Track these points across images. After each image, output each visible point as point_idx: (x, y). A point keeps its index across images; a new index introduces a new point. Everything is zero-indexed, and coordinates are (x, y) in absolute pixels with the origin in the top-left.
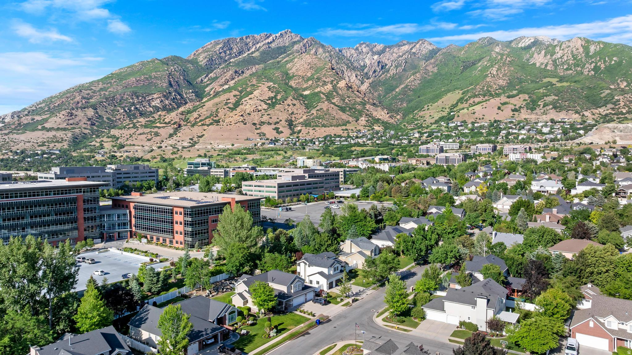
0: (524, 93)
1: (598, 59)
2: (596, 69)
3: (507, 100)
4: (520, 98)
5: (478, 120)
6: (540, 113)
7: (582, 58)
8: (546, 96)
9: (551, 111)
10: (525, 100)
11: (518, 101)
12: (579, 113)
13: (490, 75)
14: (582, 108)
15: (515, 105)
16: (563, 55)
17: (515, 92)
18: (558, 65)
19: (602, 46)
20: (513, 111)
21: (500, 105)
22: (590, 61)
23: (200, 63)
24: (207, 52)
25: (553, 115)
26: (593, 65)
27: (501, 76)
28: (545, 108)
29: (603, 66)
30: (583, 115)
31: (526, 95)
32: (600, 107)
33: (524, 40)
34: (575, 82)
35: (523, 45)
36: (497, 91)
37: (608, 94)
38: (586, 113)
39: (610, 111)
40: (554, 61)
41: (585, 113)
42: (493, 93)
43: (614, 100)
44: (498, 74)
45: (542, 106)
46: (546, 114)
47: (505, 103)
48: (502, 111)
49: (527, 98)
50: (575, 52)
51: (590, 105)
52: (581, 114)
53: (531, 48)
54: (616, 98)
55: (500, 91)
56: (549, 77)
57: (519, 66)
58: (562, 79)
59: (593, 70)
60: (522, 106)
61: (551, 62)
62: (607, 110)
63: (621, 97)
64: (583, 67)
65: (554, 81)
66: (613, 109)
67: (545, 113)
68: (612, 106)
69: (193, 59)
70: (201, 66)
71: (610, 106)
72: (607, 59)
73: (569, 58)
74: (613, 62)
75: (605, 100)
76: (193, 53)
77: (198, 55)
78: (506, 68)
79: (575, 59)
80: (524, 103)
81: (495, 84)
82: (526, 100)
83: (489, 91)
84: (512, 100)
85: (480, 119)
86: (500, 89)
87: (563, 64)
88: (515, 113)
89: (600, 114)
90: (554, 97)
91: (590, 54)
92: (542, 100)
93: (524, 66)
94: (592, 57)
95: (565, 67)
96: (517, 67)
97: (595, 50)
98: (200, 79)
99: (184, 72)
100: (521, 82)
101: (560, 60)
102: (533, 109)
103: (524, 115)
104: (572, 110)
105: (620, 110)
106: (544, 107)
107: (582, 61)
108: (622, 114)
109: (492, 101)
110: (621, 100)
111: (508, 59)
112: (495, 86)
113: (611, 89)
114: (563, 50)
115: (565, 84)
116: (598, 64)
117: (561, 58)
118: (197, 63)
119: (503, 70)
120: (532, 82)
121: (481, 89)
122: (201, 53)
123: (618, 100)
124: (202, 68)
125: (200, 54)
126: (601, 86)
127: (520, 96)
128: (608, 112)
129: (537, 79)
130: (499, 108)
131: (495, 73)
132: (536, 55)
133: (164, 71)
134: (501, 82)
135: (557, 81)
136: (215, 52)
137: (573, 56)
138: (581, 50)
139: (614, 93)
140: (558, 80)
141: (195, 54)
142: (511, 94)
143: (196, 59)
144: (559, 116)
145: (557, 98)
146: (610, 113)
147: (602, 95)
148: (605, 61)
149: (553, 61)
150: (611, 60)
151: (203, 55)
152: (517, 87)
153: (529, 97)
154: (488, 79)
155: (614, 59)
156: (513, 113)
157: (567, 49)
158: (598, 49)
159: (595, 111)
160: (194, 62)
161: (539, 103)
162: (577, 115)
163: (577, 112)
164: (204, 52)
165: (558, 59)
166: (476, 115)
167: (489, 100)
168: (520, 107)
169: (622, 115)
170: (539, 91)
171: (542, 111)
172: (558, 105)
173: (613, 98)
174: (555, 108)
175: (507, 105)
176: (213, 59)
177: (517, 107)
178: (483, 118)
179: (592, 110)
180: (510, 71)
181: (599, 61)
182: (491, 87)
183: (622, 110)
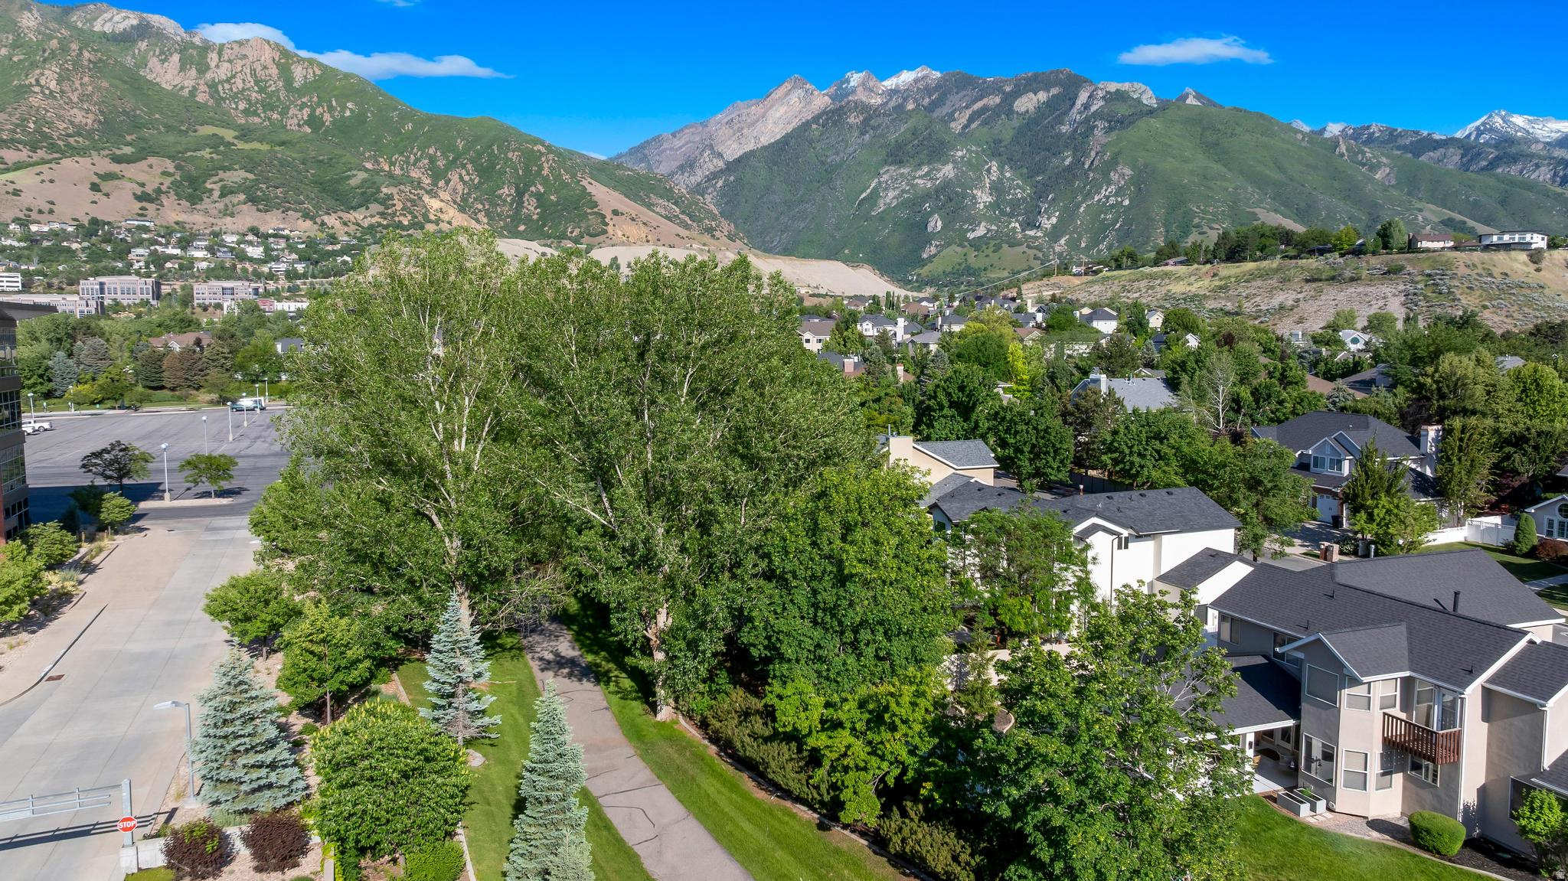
0: (156, 154)
1: (315, 99)
2: (314, 121)
3: (115, 168)
4: (151, 167)
5: (34, 215)
6: (216, 212)
7: (278, 90)
8: (225, 169)
9: (244, 207)
10: (165, 174)
11: (151, 172)
12: (313, 219)
13: (37, 89)
14: (318, 207)
15: (143, 185)
16: (234, 76)
17: (128, 150)
18: (224, 99)
19: (318, 72)
20: (139, 198)
21: (97, 180)
22: (299, 102)
25: (249, 216)
26: (306, 112)
27: (75, 100)
28: (227, 200)
29: (327, 117)
30: (323, 224)
31: (168, 161)
32: (355, 209)
34: (282, 143)
36: (71, 140)
37: (364, 181)
38: (331, 220)
39: (377, 219)
40: (213, 86)
41: (326, 218)
42: (61, 143)
43: (382, 195)
44: (62, 92)
45: (217, 194)
46: (232, 215)
47: (109, 177)
48: (107, 195)
49: (172, 170)
50: (260, 73)
51: (331, 202)
52: (318, 220)
53: (135, 42)
54: (385, 190)
55: (80, 139)
56: (212, 124)
57: (125, 82)
58: (245, 134)
59: (307, 123)
60: (164, 188)
61: (203, 88)
62: (372, 216)
63: (394, 191)
64: (284, 113)
65: (229, 135)
66: (382, 214)
67: (227, 212)
68: (381, 209)
71: (375, 207)
72: (334, 103)
73: (248, 85)
74: (348, 113)
75: (363, 194)
78: (86, 79)
79: (262, 90)
80: (168, 181)
81: (60, 117)
82: (170, 175)
83: (46, 137)
84: (130, 170)
85: (40, 212)
86: (79, 134)
87: (235, 97)
88: (144, 204)
89: (358, 225)
90: (243, 174)
91: (296, 85)
92: (215, 179)
93: (138, 86)
94: (301, 92)
95: (242, 106)
96: (118, 83)
97: (305, 77)
100: (136, 125)
101: (227, 86)
102: (194, 199)
103: (173, 212)
104: (296, 211)
105: (397, 219)
106: (222, 195)
107: (279, 99)
108: (404, 228)
109: (66, 162)
110: (396, 197)
111: (86, 54)
112: (62, 126)
113: (367, 170)
114: (230, 61)
115: (256, 145)
116: (317, 113)
117: (228, 81)
119: (77, 84)
120: (169, 128)
121: (17, 126)
123: (390, 197)
126: (344, 160)
127: (151, 160)
128: (373, 220)
129: (182, 122)
130: (95, 188)
131: (53, 85)
132: (153, 62)
134: (79, 116)
135: (236, 138)
137: (257, 83)
138: (274, 71)
139: (377, 179)
140: (237, 133)
142: (118, 152)
144: (266, 222)
145: (251, 176)
146: (379, 225)
147: (353, 182)
148: (331, 109)
149: (209, 87)
150: (344, 108)
152: (128, 138)
153: (177, 168)
154: (34, 101)
155: (350, 105)
156: (140, 205)
157: (240, 63)
158: (310, 77)
159: (346, 216)
161: (209, 186)
162: (309, 223)
163: (306, 216)
165: (221, 82)
166: (26, 199)
167: (57, 161)
168: (158, 191)
169: (403, 230)
170: (199, 154)
171: (220, 206)
172: (259, 193)
173: (379, 191)
174: (253, 200)
175: (116, 182)
177: (149, 189)
178: (51, 212)
179: (340, 214)
180: (99, 89)
181: (319, 104)
182: (50, 125)
183: (401, 218)
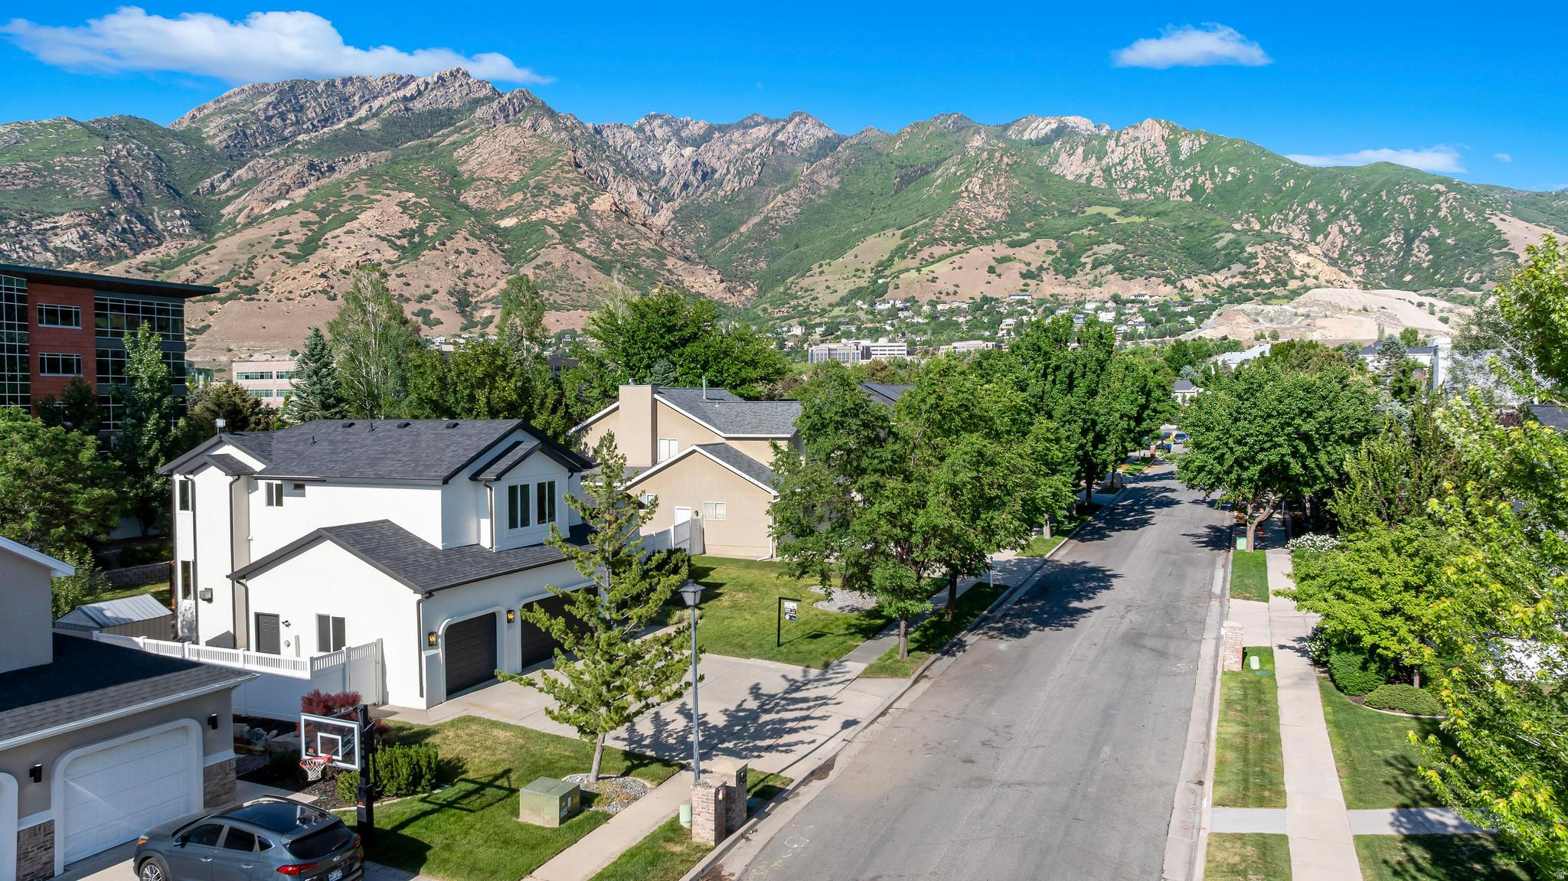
0: (1046, 236)
1: (1199, 169)
2: (1196, 190)
3: (1010, 252)
4: (1038, 248)
5: (943, 297)
6: (1086, 283)
7: (1164, 166)
8: (1099, 243)
9: (1111, 277)
10: (1049, 253)
11: (1036, 254)
12: (1173, 283)
13: (965, 194)
14: (1179, 272)
15: (1029, 264)
16: (1126, 158)
17: (1024, 236)
18: (1115, 181)
19: (1204, 142)
20: (1023, 276)
21: (994, 263)
22: (1183, 174)
23: (209, 142)
24: (230, 112)
25: (1115, 285)
26: (1189, 182)
27: (991, 198)
28: (1097, 272)
29: (1209, 185)
30: (1183, 287)
31: (1053, 241)
32: (1217, 270)
33: (1034, 125)
34: (1158, 214)
35: (1033, 136)
36: (983, 233)
37: (1231, 242)
38: (1190, 283)
39: (1238, 279)
40: (1107, 171)
41: (1186, 282)
42: (975, 236)
43: (1246, 254)
44: (983, 193)
45: (1089, 266)
46: (1100, 285)
47: (1004, 260)
48: (999, 276)
49: (1054, 249)
50: (1150, 152)
51: (1194, 266)
52: (1179, 284)
53: (1052, 142)
54: (1249, 249)
55: (990, 231)
56: (1099, 204)
57: (1032, 178)
58: (1126, 210)
59: (1188, 192)
60: (1045, 266)
61: (1099, 173)
62: (1233, 276)
63: (1259, 249)
64: (1168, 187)
65: (1111, 212)
66: (1244, 274)
67: (1096, 283)
68: (1243, 268)
69: (189, 129)
70: (211, 149)
71: (1237, 267)
72: (1216, 170)
73: (1138, 164)
74: (1229, 178)
75: (1226, 255)
76: (188, 115)
77: (203, 120)
78: (1002, 180)
79: (1150, 168)
80: (1049, 259)
81: (978, 215)
82: (1053, 253)
83: (965, 232)
84: (1021, 253)
85: (948, 294)
86: (989, 227)
87: (1125, 177)
88: (1028, 281)
89: (1218, 286)
90: (1114, 246)
91: (1182, 158)
92: (1090, 253)
93: (1042, 178)
94: (1185, 164)
95: (1130, 185)
96: (1026, 179)
97: (1191, 148)
98: (207, 183)
99: (161, 163)
100: (1036, 212)
101: (1119, 168)
102: (1069, 273)
103: (1050, 286)
104: (1158, 277)
105: (1258, 277)
106: (1094, 268)
107: (1164, 173)
108: (1265, 286)
109: (974, 251)
110: (1260, 255)
111: (1005, 159)
112: (978, 221)
113: (1235, 231)
114: (1124, 145)
115: (1135, 219)
116: (1200, 182)
117: (1120, 163)
118: (201, 140)
119: (995, 184)
120: (1062, 213)
121: (947, 226)
122: (212, 114)
123: (1254, 256)
124: (214, 155)
125: (207, 116)
126: (1213, 223)
127: (1039, 242)
128: (1234, 281)
129: (1073, 206)
130: (991, 270)
131: (977, 189)
132: (1063, 158)
133: (95, 153)
134: (992, 212)
135: (1118, 214)
136: (253, 113)
137: (1145, 161)
138: (1162, 148)
139: (1243, 239)
140: (1119, 210)
141: (194, 116)
142: (1016, 238)
143: (198, 129)
144: (1129, 290)
145: (1121, 248)
146: (1240, 284)
147: (1219, 244)
148: (1213, 175)
149: (1104, 171)
150: (1225, 173)
151: (219, 121)
152: (1028, 225)
153: (1059, 247)
154: (961, 204)
155: (1232, 170)
156: (1024, 281)
157: (1132, 145)
158: (1196, 148)
159: (1206, 278)
160: (191, 137)
161: (1083, 260)
162: (1169, 287)
163: (1168, 281)
164: (220, 112)
165: (1114, 166)
166: (940, 285)
167: (966, 251)
168: (1041, 269)
169: (1264, 288)
170: (1080, 232)
171: (1091, 277)
172: (1126, 263)
173: (1243, 250)
174: (1120, 270)
175: (1009, 264)
176: (248, 132)
177: (1033, 268)
178: (955, 293)
179: (1201, 276)
180: (1010, 187)
181: (1202, 173)
182: (970, 222)
183: (1264, 277)
